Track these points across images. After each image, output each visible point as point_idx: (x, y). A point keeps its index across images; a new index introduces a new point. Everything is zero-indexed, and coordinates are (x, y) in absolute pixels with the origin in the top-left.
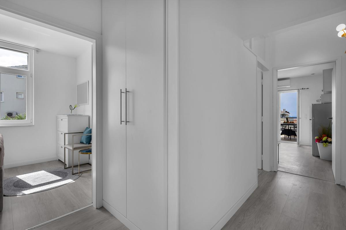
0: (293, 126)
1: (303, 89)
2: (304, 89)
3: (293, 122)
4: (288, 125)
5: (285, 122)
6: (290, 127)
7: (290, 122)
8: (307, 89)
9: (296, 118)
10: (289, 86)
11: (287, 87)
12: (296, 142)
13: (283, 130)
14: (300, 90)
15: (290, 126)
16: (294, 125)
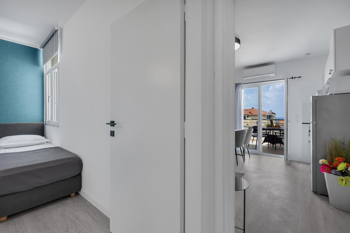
0: (278, 132)
1: (292, 78)
2: (295, 78)
3: (279, 127)
4: (273, 130)
5: (268, 126)
6: (275, 133)
7: (275, 126)
8: (299, 77)
9: (284, 120)
10: (274, 75)
11: (271, 75)
12: (283, 156)
13: (267, 136)
14: (289, 80)
15: (275, 131)
16: (280, 130)
